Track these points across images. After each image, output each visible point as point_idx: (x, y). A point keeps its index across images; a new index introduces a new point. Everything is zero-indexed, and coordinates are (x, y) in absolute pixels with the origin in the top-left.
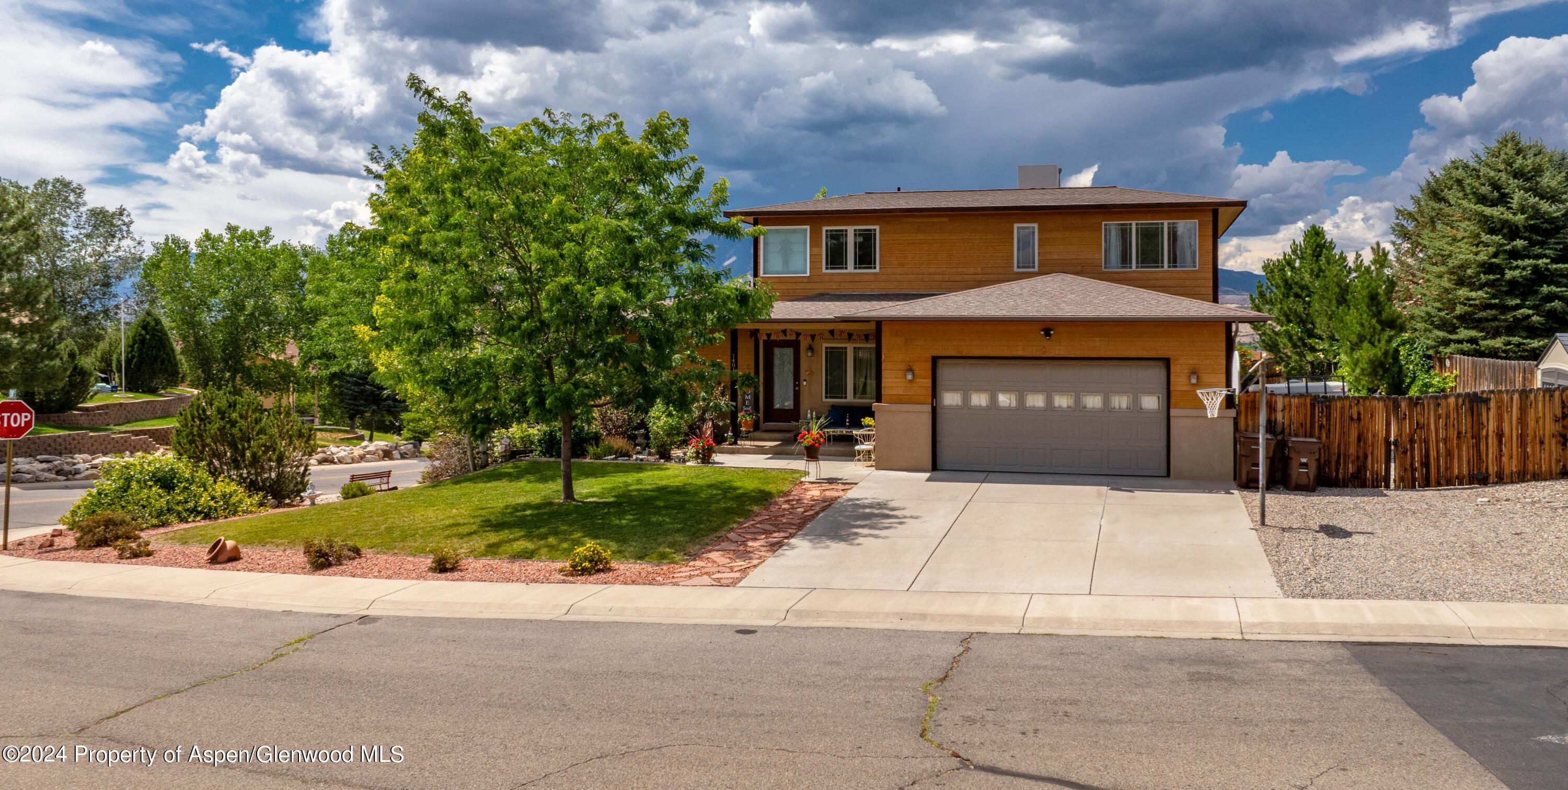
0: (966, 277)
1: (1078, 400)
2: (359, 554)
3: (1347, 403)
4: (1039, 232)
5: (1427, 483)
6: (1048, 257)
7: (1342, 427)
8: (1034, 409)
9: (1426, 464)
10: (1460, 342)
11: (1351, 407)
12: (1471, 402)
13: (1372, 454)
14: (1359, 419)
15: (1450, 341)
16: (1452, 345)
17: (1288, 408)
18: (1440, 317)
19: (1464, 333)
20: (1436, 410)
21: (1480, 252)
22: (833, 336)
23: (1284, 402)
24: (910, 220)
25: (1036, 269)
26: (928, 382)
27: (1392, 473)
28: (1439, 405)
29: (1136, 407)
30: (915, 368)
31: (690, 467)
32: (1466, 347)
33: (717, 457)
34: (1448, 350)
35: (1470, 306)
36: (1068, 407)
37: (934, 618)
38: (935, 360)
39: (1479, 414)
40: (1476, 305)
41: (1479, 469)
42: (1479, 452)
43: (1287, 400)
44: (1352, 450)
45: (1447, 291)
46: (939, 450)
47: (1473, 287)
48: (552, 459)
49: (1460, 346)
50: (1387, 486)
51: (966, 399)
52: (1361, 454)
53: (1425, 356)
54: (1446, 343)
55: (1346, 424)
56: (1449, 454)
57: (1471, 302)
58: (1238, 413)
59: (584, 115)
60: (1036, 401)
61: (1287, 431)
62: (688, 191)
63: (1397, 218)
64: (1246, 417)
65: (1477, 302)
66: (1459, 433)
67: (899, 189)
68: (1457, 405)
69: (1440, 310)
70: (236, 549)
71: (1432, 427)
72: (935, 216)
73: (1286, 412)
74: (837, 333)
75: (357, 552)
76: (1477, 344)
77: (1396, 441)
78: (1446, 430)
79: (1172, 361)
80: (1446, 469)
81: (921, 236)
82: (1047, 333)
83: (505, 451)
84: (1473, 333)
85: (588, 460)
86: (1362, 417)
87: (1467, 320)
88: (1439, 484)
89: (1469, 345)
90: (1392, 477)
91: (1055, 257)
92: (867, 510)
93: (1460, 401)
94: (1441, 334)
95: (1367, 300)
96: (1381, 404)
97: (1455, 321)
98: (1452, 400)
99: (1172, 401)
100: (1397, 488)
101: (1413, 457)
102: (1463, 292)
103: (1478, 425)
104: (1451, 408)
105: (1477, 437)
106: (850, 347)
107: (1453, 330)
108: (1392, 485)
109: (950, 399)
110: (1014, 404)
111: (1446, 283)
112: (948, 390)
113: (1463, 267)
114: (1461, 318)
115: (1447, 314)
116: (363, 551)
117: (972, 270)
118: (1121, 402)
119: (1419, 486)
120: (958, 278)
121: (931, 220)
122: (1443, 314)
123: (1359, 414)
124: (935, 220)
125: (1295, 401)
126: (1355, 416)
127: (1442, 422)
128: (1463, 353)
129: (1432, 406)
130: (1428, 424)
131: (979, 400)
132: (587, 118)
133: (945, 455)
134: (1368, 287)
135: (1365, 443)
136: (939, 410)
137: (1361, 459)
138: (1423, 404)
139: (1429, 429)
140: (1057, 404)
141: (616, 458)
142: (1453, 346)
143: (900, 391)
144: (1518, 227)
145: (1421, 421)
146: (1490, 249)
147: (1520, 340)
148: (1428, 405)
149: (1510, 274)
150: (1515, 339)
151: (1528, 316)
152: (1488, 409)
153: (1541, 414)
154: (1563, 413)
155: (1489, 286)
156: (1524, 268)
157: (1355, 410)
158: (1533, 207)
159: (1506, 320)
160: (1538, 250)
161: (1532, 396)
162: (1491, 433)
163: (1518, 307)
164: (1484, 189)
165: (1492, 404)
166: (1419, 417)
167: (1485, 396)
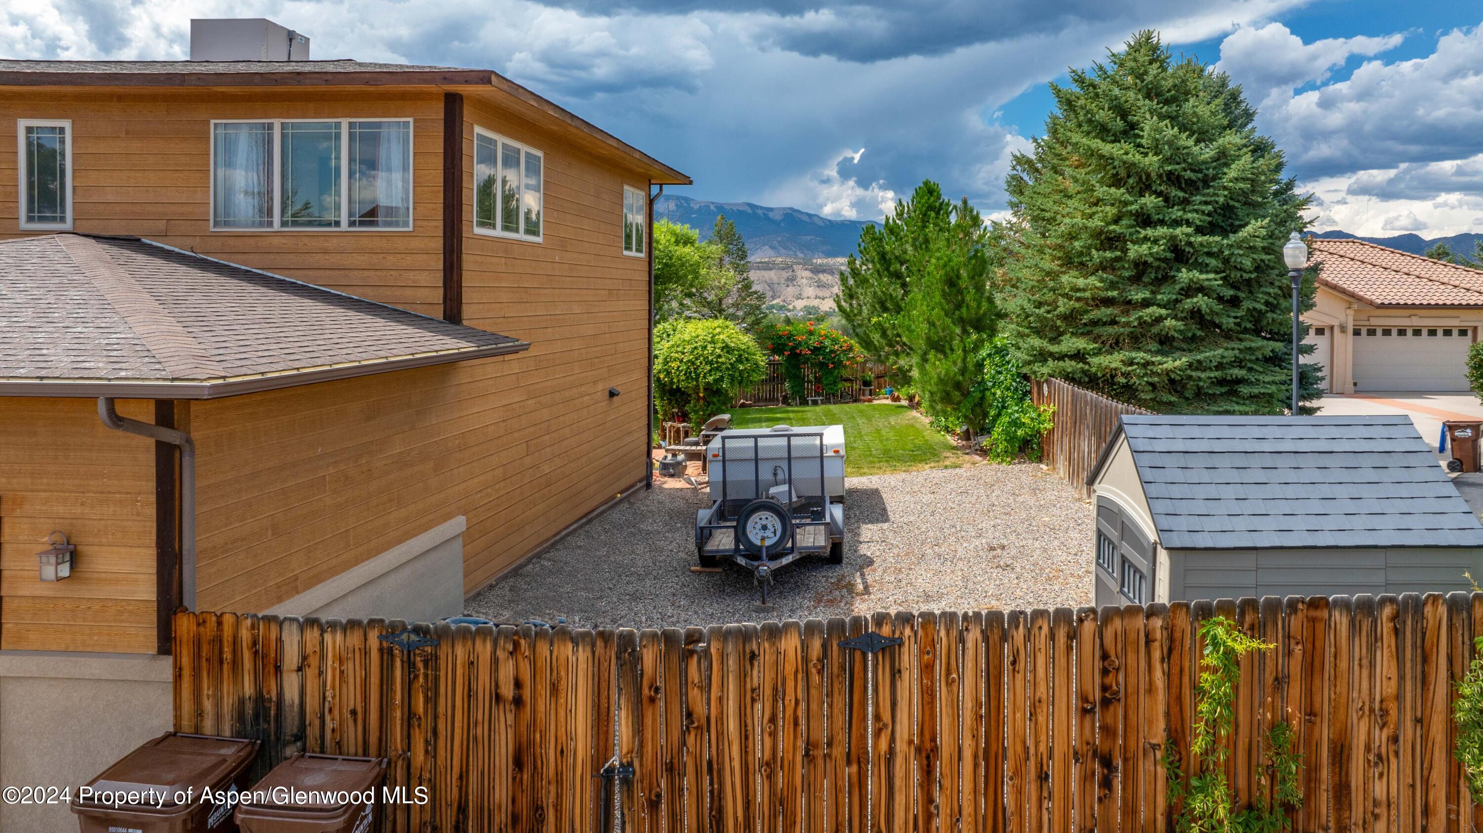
3: (485, 650)
7: (470, 724)
10: (1062, 357)
11: (495, 661)
12: (847, 650)
13: (558, 808)
14: (518, 702)
15: (1051, 355)
16: (1050, 362)
17: (314, 661)
18: (1038, 316)
19: (1071, 343)
20: (743, 676)
21: (1094, 213)
23: (302, 644)
28: (753, 656)
32: (1070, 365)
34: (1045, 370)
35: (1078, 299)
39: (870, 690)
40: (1087, 300)
42: (866, 804)
43: (312, 635)
44: (500, 795)
45: (1048, 275)
49: (1062, 364)
53: (1019, 374)
54: (1042, 356)
55: (482, 715)
57: (1078, 295)
61: (312, 732)
63: (1014, 168)
65: (1087, 294)
66: (810, 745)
68: (806, 660)
69: (1039, 305)
71: (732, 725)
73: (311, 673)
76: (1086, 363)
77: (627, 768)
78: (773, 735)
84: (1081, 343)
86: (527, 693)
87: (1074, 322)
89: (1073, 363)
93: (816, 645)
94: (1039, 343)
96: (583, 654)
97: (1059, 323)
98: (791, 645)
102: (1069, 279)
104: (790, 669)
105: (860, 758)
107: (1055, 338)
113: (1071, 237)
114: (1066, 319)
115: (1048, 312)
122: (1042, 311)
123: (519, 684)
125: (334, 641)
126: (508, 691)
127: (760, 711)
128: (1066, 377)
129: (732, 662)
130: (720, 719)
134: (945, 266)
135: (536, 775)
137: (526, 823)
138: (705, 654)
139: (721, 734)
142: (1053, 364)
144: (1148, 176)
145: (700, 710)
146: (1111, 211)
147: (1148, 357)
148: (723, 656)
149: (1134, 251)
150: (1140, 356)
151: (1159, 319)
152: (895, 673)
153: (1042, 691)
154: (1105, 688)
155: (1104, 269)
156: (1156, 241)
157: (507, 672)
158: (1170, 143)
159: (1127, 324)
160: (1176, 213)
161: (1019, 635)
162: (901, 746)
163: (1146, 303)
164: (1103, 115)
165: (909, 658)
166: (695, 694)
167: (886, 630)
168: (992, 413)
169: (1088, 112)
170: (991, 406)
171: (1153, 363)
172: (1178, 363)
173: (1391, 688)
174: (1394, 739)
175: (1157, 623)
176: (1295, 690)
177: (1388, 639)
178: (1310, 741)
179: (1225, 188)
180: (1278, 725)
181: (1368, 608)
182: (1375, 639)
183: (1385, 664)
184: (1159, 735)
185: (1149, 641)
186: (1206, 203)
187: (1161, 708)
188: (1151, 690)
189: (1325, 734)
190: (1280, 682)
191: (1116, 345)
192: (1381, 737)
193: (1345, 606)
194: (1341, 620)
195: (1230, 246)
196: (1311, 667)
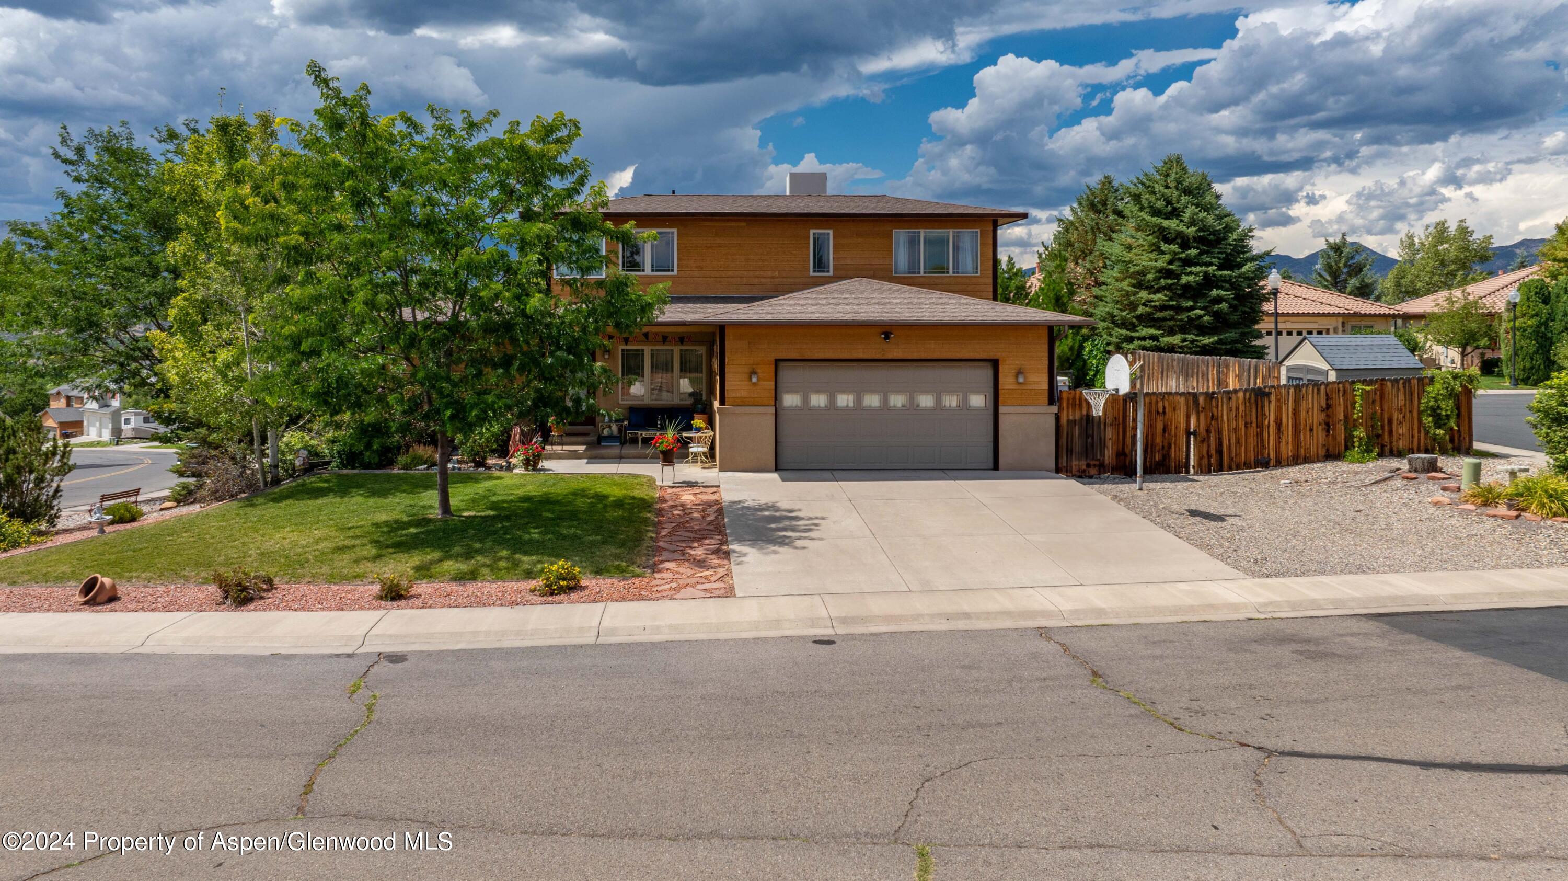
0: (763, 280)
1: (912, 399)
2: (271, 585)
3: (1154, 398)
4: (834, 238)
5: (1220, 468)
6: (842, 262)
7: (1150, 420)
8: (870, 409)
9: (1220, 452)
10: (1144, 339)
11: (1157, 402)
12: (1256, 396)
13: (1175, 444)
14: (1164, 413)
15: (1133, 338)
18: (1122, 316)
19: (1144, 331)
20: (1228, 404)
21: (1158, 259)
22: (647, 338)
24: (707, 224)
25: (831, 274)
26: (772, 384)
27: (1192, 457)
28: (1230, 398)
29: (964, 405)
30: (759, 370)
31: (517, 475)
32: (1148, 343)
33: (545, 464)
34: (1131, 346)
35: (1150, 307)
36: (903, 406)
37: (979, 616)
38: (777, 361)
39: (1263, 407)
40: (1155, 306)
41: (1262, 454)
42: (1262, 441)
44: (1159, 440)
45: (1127, 294)
46: (780, 448)
47: (1150, 288)
48: (356, 471)
49: (1143, 343)
50: (1188, 472)
51: (806, 400)
52: (1166, 442)
53: (1105, 351)
54: (1128, 339)
55: (1153, 417)
56: (1238, 441)
57: (1152, 304)
58: (1060, 409)
59: (463, 111)
60: (872, 401)
62: (571, 193)
64: (1068, 412)
65: (1157, 304)
66: (1246, 424)
67: (674, 192)
68: (1245, 398)
69: (1121, 310)
70: (113, 587)
71: (1225, 418)
72: (732, 221)
74: (651, 337)
75: (270, 582)
76: (1158, 341)
77: (1195, 431)
78: (1237, 421)
79: (1000, 363)
80: (1236, 455)
81: (718, 240)
82: (887, 336)
83: (303, 464)
84: (1153, 331)
85: (396, 471)
86: (1167, 411)
87: (1147, 320)
88: (1230, 469)
89: (1151, 342)
90: (1192, 463)
91: (849, 262)
92: (767, 513)
93: (1248, 395)
94: (1124, 332)
95: (1053, 301)
96: (1183, 399)
97: (1134, 320)
98: (1241, 394)
99: (1001, 399)
100: (1196, 473)
101: (1209, 446)
102: (1143, 295)
103: (1261, 415)
104: (1240, 402)
105: (1260, 426)
106: (647, 350)
107: (1133, 328)
108: (1192, 471)
109: (790, 400)
110: (851, 404)
111: (1125, 285)
112: (788, 392)
113: (1143, 273)
114: (1139, 317)
115: (1128, 314)
116: (276, 581)
117: (770, 274)
118: (951, 401)
119: (1214, 471)
120: (756, 281)
121: (729, 224)
122: (1124, 314)
123: (1164, 408)
124: (733, 224)
126: (1161, 410)
127: (1232, 414)
128: (1144, 348)
129: (1225, 400)
130: (1222, 416)
131: (818, 400)
132: (465, 115)
133: (787, 455)
135: (1169, 434)
136: (780, 413)
137: (1166, 448)
138: (1217, 398)
139: (1222, 420)
140: (892, 404)
141: (428, 469)
142: (1136, 342)
143: (744, 394)
144: (1188, 239)
145: (1215, 414)
146: (1168, 257)
147: (1194, 337)
148: (1222, 399)
149: (1185, 279)
150: (1190, 337)
151: (1200, 317)
152: (1270, 402)
153: (1310, 406)
154: (1327, 404)
155: (1167, 290)
156: (1197, 274)
157: (1160, 405)
158: (1202, 221)
159: (1181, 320)
160: (1205, 258)
161: (1304, 390)
162: (1271, 423)
163: (1192, 308)
164: (1160, 204)
165: (1273, 398)
166: (1214, 410)
167: (1267, 390)
168: (1092, 373)
169: (1150, 202)
170: (1090, 369)
171: (1197, 341)
172: (1211, 340)
173: (1403, 403)
174: (1404, 417)
175: (1341, 386)
176: (1378, 403)
177: (1402, 389)
178: (1382, 419)
179: (1230, 245)
180: (1375, 413)
181: (1396, 381)
182: (1398, 389)
183: (1401, 396)
184: (1342, 417)
185: (1339, 390)
186: (1221, 253)
187: (1342, 409)
188: (1339, 404)
189: (1386, 416)
190: (1374, 402)
191: (1171, 332)
192: (1401, 417)
193: (1390, 380)
194: (1389, 384)
195: (1235, 277)
196: (1382, 397)
